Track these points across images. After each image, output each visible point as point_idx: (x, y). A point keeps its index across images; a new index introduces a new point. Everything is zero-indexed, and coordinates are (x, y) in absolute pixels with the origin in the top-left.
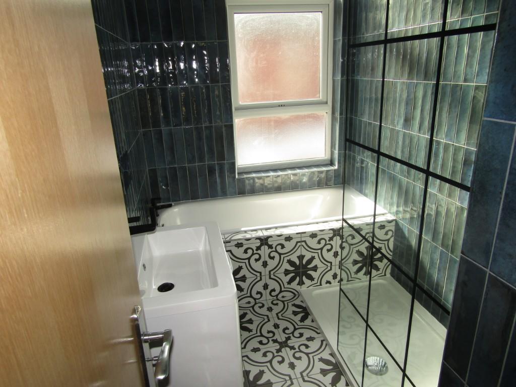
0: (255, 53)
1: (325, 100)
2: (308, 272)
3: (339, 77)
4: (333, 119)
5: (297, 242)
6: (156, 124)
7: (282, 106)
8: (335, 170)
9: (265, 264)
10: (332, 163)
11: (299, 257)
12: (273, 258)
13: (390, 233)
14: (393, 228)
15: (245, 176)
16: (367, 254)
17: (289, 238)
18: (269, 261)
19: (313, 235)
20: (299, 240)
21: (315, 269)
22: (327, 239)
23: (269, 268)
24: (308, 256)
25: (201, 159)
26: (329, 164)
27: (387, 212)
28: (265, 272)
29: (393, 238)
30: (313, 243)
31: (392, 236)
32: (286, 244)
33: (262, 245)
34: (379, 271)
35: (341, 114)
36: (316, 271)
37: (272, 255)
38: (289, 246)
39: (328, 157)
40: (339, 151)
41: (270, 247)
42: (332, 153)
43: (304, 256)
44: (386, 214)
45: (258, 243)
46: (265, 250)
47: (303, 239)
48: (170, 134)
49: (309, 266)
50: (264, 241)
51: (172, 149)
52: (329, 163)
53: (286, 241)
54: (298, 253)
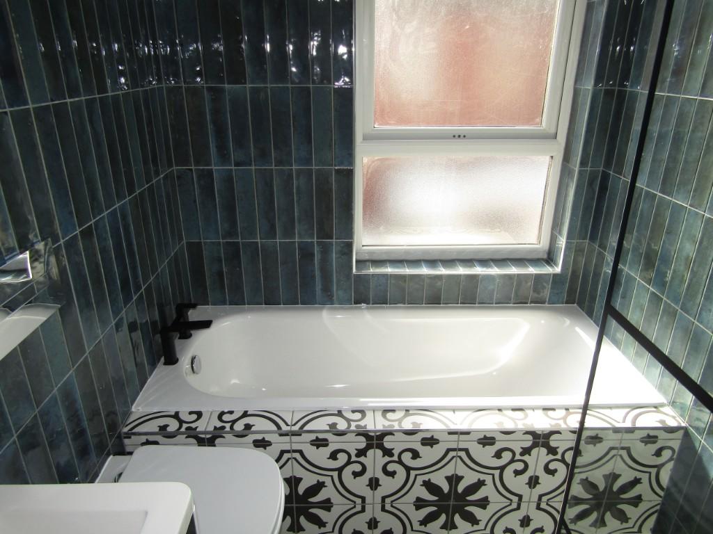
0: (415, 23)
1: (553, 131)
2: (467, 508)
3: (589, 85)
4: (565, 171)
5: (448, 451)
6: (202, 158)
7: (459, 136)
8: (555, 275)
9: (374, 484)
10: (550, 259)
11: (449, 479)
12: (392, 474)
13: (666, 454)
14: (676, 445)
15: (372, 270)
16: (606, 488)
17: (430, 441)
18: (384, 479)
19: (487, 441)
20: (454, 446)
21: (483, 503)
22: (518, 451)
23: (381, 492)
24: (470, 478)
25: (289, 232)
26: (543, 259)
27: (666, 402)
28: (373, 497)
29: (672, 462)
30: (485, 455)
31: (671, 459)
32: (423, 450)
33: (369, 447)
34: (627, 522)
35: (583, 164)
36: (484, 507)
37: (390, 468)
38: (429, 455)
39: (544, 244)
40: (568, 238)
41: (388, 452)
42: (553, 240)
43: (462, 478)
44: (662, 405)
45: (362, 443)
46: (375, 460)
47: (462, 445)
48: (228, 180)
49: (470, 498)
50: (375, 440)
51: (230, 209)
52: (545, 256)
53: (423, 444)
54: (449, 471)
